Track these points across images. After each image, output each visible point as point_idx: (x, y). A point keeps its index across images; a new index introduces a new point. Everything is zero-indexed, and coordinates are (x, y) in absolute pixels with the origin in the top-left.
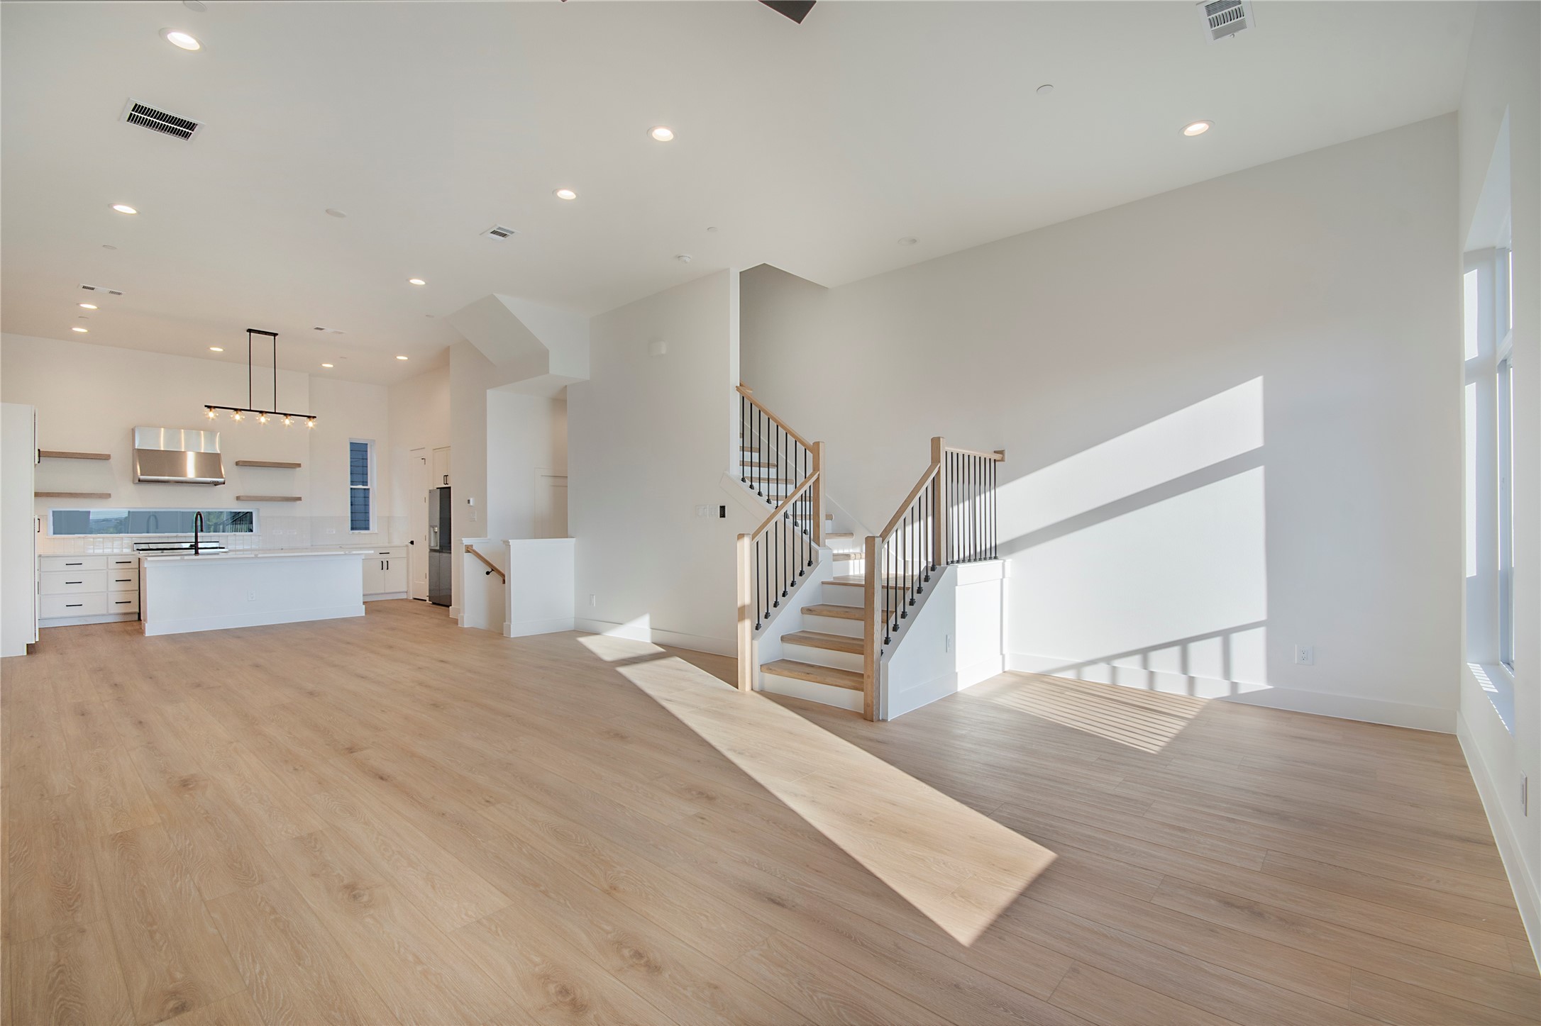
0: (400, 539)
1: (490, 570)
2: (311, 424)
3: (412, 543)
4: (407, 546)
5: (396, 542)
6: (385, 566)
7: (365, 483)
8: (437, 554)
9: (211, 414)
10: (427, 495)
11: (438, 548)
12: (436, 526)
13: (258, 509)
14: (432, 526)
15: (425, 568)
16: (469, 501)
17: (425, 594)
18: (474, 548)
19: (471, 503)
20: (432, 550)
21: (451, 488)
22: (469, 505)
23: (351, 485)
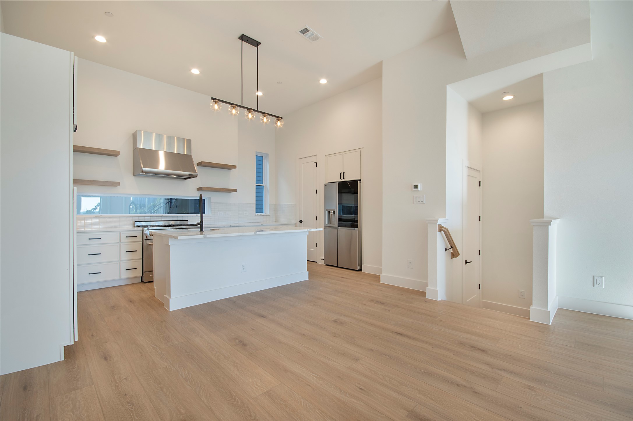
0: (287, 220)
1: (449, 247)
4: (296, 223)
7: (262, 182)
8: (335, 230)
9: (216, 106)
10: (322, 187)
11: (335, 225)
12: (332, 210)
13: (209, 198)
14: (327, 210)
16: (416, 187)
20: (328, 227)
21: (360, 180)
22: (416, 189)
23: (256, 183)
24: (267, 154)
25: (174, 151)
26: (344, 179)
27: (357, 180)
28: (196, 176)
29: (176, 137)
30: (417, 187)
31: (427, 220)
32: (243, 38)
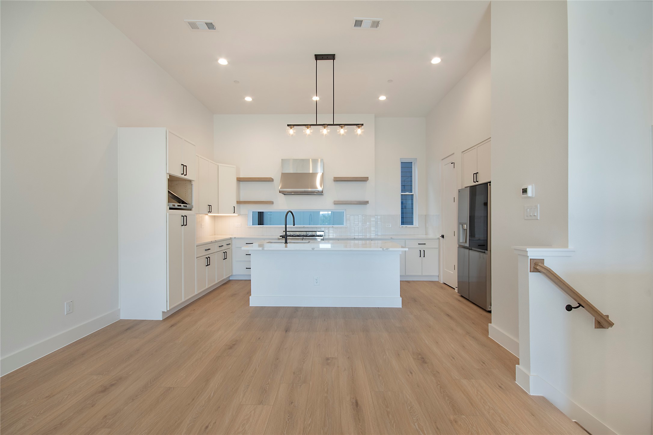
0: (434, 233)
1: (574, 304)
2: (359, 131)
3: (443, 236)
4: (439, 239)
5: (431, 235)
6: (422, 254)
7: (411, 191)
8: (467, 251)
9: (291, 131)
10: (456, 195)
11: (467, 245)
12: (465, 224)
13: (346, 210)
14: (461, 224)
15: (454, 261)
16: (525, 191)
17: (454, 282)
18: (547, 264)
19: (530, 193)
20: (461, 247)
21: (490, 182)
22: (525, 195)
23: (402, 192)
24: (416, 159)
25: (310, 171)
26: (478, 182)
27: (487, 183)
28: (322, 191)
29: (311, 159)
30: (527, 192)
31: (515, 249)
32: (318, 57)
